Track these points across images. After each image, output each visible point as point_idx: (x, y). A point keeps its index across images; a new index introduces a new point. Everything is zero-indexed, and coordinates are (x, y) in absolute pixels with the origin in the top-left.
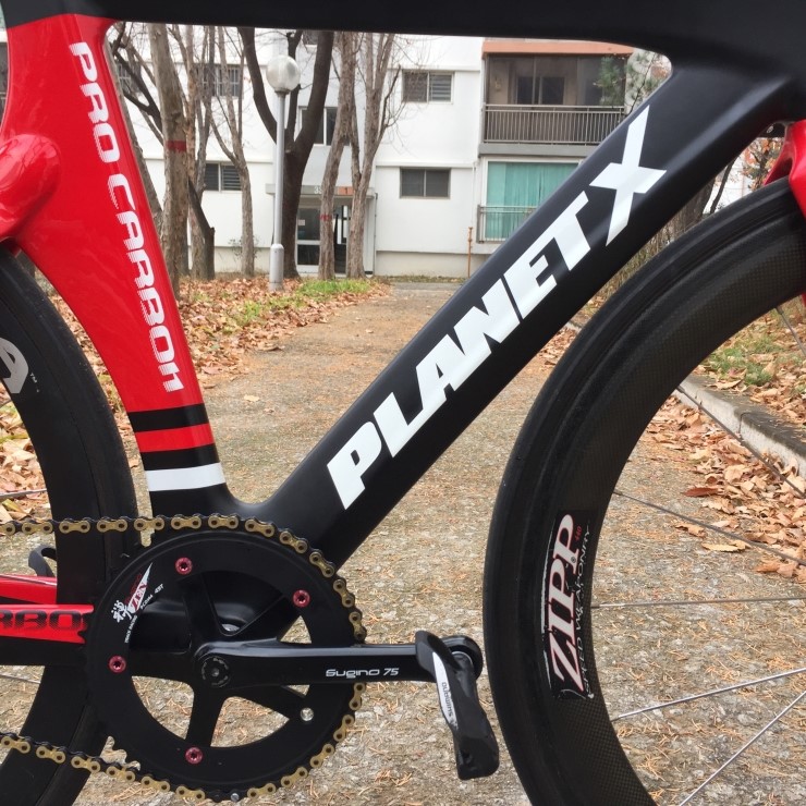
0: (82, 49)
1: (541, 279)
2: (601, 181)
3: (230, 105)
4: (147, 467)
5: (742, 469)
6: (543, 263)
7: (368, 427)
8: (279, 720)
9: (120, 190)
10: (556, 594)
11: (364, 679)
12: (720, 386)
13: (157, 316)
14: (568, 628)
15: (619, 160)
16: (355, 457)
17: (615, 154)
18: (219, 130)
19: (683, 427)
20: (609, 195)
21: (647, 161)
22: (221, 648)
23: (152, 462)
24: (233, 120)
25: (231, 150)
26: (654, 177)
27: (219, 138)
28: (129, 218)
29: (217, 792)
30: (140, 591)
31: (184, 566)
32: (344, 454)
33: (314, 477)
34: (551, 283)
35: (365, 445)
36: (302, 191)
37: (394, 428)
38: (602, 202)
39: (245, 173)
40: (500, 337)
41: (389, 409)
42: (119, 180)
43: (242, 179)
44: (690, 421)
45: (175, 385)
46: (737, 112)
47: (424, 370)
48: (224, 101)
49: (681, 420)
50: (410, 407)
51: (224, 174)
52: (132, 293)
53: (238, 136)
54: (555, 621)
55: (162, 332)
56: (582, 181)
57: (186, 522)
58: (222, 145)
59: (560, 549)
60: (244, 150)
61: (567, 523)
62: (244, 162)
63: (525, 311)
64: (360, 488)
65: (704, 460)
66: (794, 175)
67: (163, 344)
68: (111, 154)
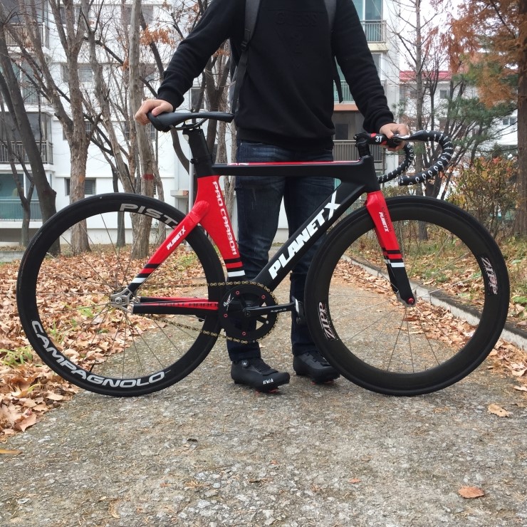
1: (315, 228)
2: (327, 207)
4: (228, 271)
5: (428, 312)
6: (315, 225)
7: (277, 261)
9: (223, 212)
10: (323, 320)
11: (279, 312)
12: (425, 283)
13: (231, 239)
16: (275, 268)
17: (329, 201)
20: (329, 210)
21: (336, 202)
22: (248, 309)
23: (229, 270)
26: (338, 205)
28: (225, 218)
30: (229, 299)
31: (238, 293)
32: (272, 267)
34: (317, 229)
35: (277, 265)
37: (283, 261)
38: (327, 211)
39: (161, 185)
40: (306, 241)
41: (282, 257)
42: (223, 210)
45: (235, 253)
47: (290, 248)
50: (287, 256)
52: (226, 233)
54: (325, 326)
55: (232, 242)
56: (323, 207)
57: (237, 283)
60: (160, 171)
63: (311, 235)
64: (276, 275)
67: (232, 245)
68: (221, 205)
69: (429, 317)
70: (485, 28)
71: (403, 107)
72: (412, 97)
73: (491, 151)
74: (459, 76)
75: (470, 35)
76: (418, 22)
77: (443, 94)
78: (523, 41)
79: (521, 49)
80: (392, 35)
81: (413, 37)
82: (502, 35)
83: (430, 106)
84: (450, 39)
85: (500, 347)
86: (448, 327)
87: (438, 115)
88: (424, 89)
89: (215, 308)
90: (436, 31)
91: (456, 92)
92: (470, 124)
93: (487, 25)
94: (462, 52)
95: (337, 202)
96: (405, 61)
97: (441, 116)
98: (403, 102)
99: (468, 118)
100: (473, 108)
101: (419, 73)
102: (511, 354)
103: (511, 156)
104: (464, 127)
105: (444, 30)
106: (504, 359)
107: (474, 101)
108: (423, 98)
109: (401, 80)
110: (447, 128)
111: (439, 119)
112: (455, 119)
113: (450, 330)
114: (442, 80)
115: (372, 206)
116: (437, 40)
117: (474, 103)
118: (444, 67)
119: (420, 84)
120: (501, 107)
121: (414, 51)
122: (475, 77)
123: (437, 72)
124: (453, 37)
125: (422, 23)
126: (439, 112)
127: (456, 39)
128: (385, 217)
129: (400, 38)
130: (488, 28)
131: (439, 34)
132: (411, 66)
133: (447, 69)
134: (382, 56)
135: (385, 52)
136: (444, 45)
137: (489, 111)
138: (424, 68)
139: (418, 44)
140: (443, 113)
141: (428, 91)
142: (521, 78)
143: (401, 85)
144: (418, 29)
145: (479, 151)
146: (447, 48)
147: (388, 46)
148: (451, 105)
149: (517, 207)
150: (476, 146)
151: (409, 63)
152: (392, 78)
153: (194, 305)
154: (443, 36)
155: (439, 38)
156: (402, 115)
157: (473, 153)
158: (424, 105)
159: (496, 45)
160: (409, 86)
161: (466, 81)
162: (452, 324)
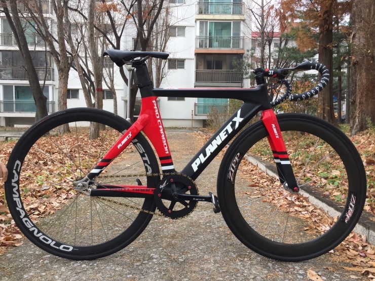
0: (154, 101)
1: (225, 135)
2: (234, 120)
3: (110, 71)
4: (162, 166)
5: (265, 180)
7: (198, 159)
8: (184, 207)
9: (159, 122)
10: (233, 165)
12: (263, 159)
13: (165, 142)
14: (233, 171)
15: (236, 116)
16: (196, 164)
17: (236, 115)
18: (106, 79)
19: (252, 171)
20: (236, 122)
24: (111, 76)
25: (110, 86)
26: (242, 119)
27: (106, 82)
29: (173, 218)
30: (164, 184)
31: (172, 180)
32: (194, 163)
33: (189, 167)
35: (198, 161)
36: (136, 99)
37: (202, 159)
38: (234, 123)
39: (115, 94)
40: (219, 144)
41: (201, 156)
42: (159, 121)
43: (114, 95)
44: (254, 169)
45: (167, 152)
46: (254, 110)
47: (207, 150)
48: (107, 69)
49: (252, 169)
50: (205, 155)
51: (107, 94)
53: (112, 81)
54: (232, 169)
55: (165, 144)
56: (231, 120)
57: (168, 174)
58: (107, 84)
59: (236, 158)
61: (239, 154)
62: (114, 90)
63: (223, 140)
64: (197, 169)
65: (255, 178)
66: (263, 119)
67: (165, 146)
68: (158, 117)
69: (265, 184)
70: (301, 6)
71: (253, 51)
72: (258, 46)
73: (302, 77)
74: (285, 34)
75: (292, 10)
76: (262, 4)
77: (276, 45)
78: (323, 13)
79: (321, 18)
80: (248, 10)
81: (259, 12)
82: (311, 10)
83: (268, 51)
84: (280, 12)
85: (312, 211)
86: (277, 192)
87: (273, 57)
88: (265, 41)
89: (152, 193)
90: (272, 7)
91: (283, 44)
92: (290, 62)
93: (302, 4)
94: (287, 20)
95: (241, 117)
96: (255, 27)
97: (275, 57)
98: (253, 49)
99: (290, 58)
100: (293, 53)
101: (263, 32)
102: (320, 217)
103: (312, 80)
104: (287, 64)
105: (277, 7)
106: (315, 221)
107: (293, 49)
108: (264, 47)
109: (252, 37)
110: (278, 64)
111: (273, 59)
112: (282, 59)
113: (279, 195)
114: (275, 37)
115: (266, 120)
116: (273, 13)
117: (293, 50)
118: (277, 30)
119: (263, 38)
120: (309, 52)
121: (260, 20)
122: (294, 34)
123: (273, 32)
124: (282, 11)
125: (265, 4)
126: (273, 55)
127: (284, 12)
128: (276, 127)
129: (252, 12)
130: (303, 5)
131: (274, 9)
132: (258, 28)
133: (278, 31)
134: (242, 22)
135: (244, 21)
136: (277, 16)
137: (302, 54)
138: (265, 30)
139: (262, 16)
140: (275, 55)
141: (267, 43)
142: (322, 35)
143: (252, 39)
144: (262, 7)
145: (296, 77)
146: (278, 17)
147: (245, 17)
148: (280, 51)
149: (319, 111)
150: (293, 74)
151: (257, 27)
152: (247, 35)
153: (137, 190)
154: (276, 10)
155: (274, 11)
156: (252, 56)
157: (292, 78)
158: (265, 51)
159: (307, 16)
160: (257, 40)
161: (289, 37)
162: (280, 190)
